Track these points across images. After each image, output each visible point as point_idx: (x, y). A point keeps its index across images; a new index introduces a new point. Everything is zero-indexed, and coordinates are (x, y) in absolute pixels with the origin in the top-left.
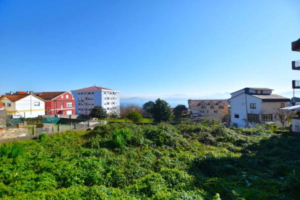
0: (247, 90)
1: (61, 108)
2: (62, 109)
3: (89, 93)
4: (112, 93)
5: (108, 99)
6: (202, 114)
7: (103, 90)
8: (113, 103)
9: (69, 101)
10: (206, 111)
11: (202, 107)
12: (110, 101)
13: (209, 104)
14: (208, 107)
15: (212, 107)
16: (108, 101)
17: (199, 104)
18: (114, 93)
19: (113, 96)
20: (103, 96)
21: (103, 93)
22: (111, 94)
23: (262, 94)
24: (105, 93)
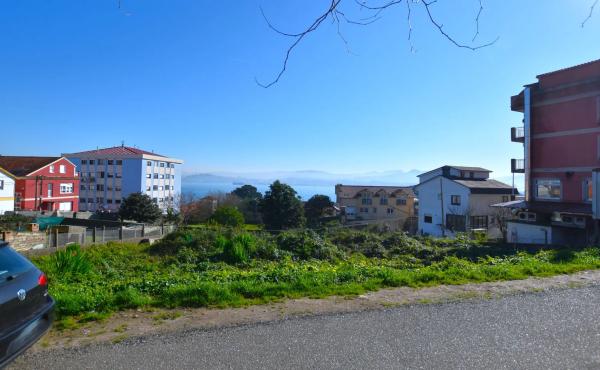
0: (446, 171)
1: (47, 196)
2: (49, 198)
3: (110, 163)
4: (166, 164)
5: (156, 177)
6: (364, 215)
7: (144, 156)
8: (167, 187)
9: (65, 179)
10: (371, 210)
11: (364, 201)
12: (160, 182)
13: (377, 195)
14: (376, 201)
15: (383, 202)
16: (156, 182)
17: (358, 195)
18: (168, 163)
19: (168, 170)
20: (146, 170)
21: (144, 163)
22: (162, 165)
23: (472, 178)
24: (149, 164)
